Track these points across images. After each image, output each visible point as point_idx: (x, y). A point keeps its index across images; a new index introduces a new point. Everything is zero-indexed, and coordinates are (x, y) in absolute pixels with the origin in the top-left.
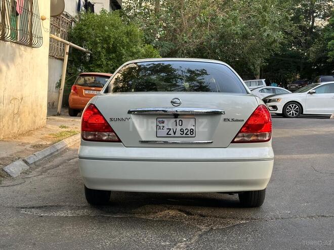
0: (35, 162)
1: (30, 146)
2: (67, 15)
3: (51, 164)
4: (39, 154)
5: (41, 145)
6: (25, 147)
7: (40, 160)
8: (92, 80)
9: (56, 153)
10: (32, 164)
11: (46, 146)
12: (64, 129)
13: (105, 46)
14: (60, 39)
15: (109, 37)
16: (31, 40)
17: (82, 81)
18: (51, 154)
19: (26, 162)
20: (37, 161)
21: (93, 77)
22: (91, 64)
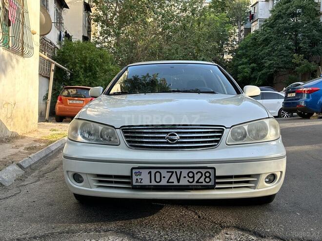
0: (30, 166)
1: (23, 148)
2: (51, 42)
3: (47, 166)
4: (34, 156)
5: (35, 147)
6: (19, 150)
7: (36, 163)
8: (74, 92)
9: (51, 154)
10: (27, 168)
11: (40, 148)
12: (54, 132)
13: (83, 66)
14: (47, 58)
15: (86, 57)
16: (23, 49)
17: (66, 93)
18: (47, 155)
19: (20, 166)
20: (33, 164)
21: (75, 90)
22: (72, 80)
